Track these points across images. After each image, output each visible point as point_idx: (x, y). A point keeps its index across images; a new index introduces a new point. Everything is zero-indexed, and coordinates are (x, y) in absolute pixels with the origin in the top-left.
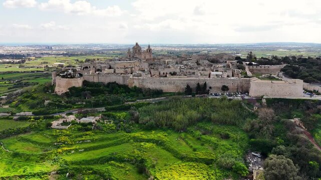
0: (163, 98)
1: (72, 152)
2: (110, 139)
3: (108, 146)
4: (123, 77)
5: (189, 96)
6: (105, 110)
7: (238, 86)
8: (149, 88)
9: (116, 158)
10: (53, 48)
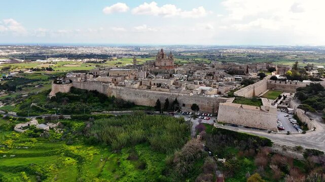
0: (130, 111)
1: (4, 156)
2: (45, 149)
3: (38, 155)
4: (104, 85)
5: (157, 112)
6: (70, 118)
7: (213, 106)
8: (122, 100)
9: (31, 169)
10: (141, 49)
